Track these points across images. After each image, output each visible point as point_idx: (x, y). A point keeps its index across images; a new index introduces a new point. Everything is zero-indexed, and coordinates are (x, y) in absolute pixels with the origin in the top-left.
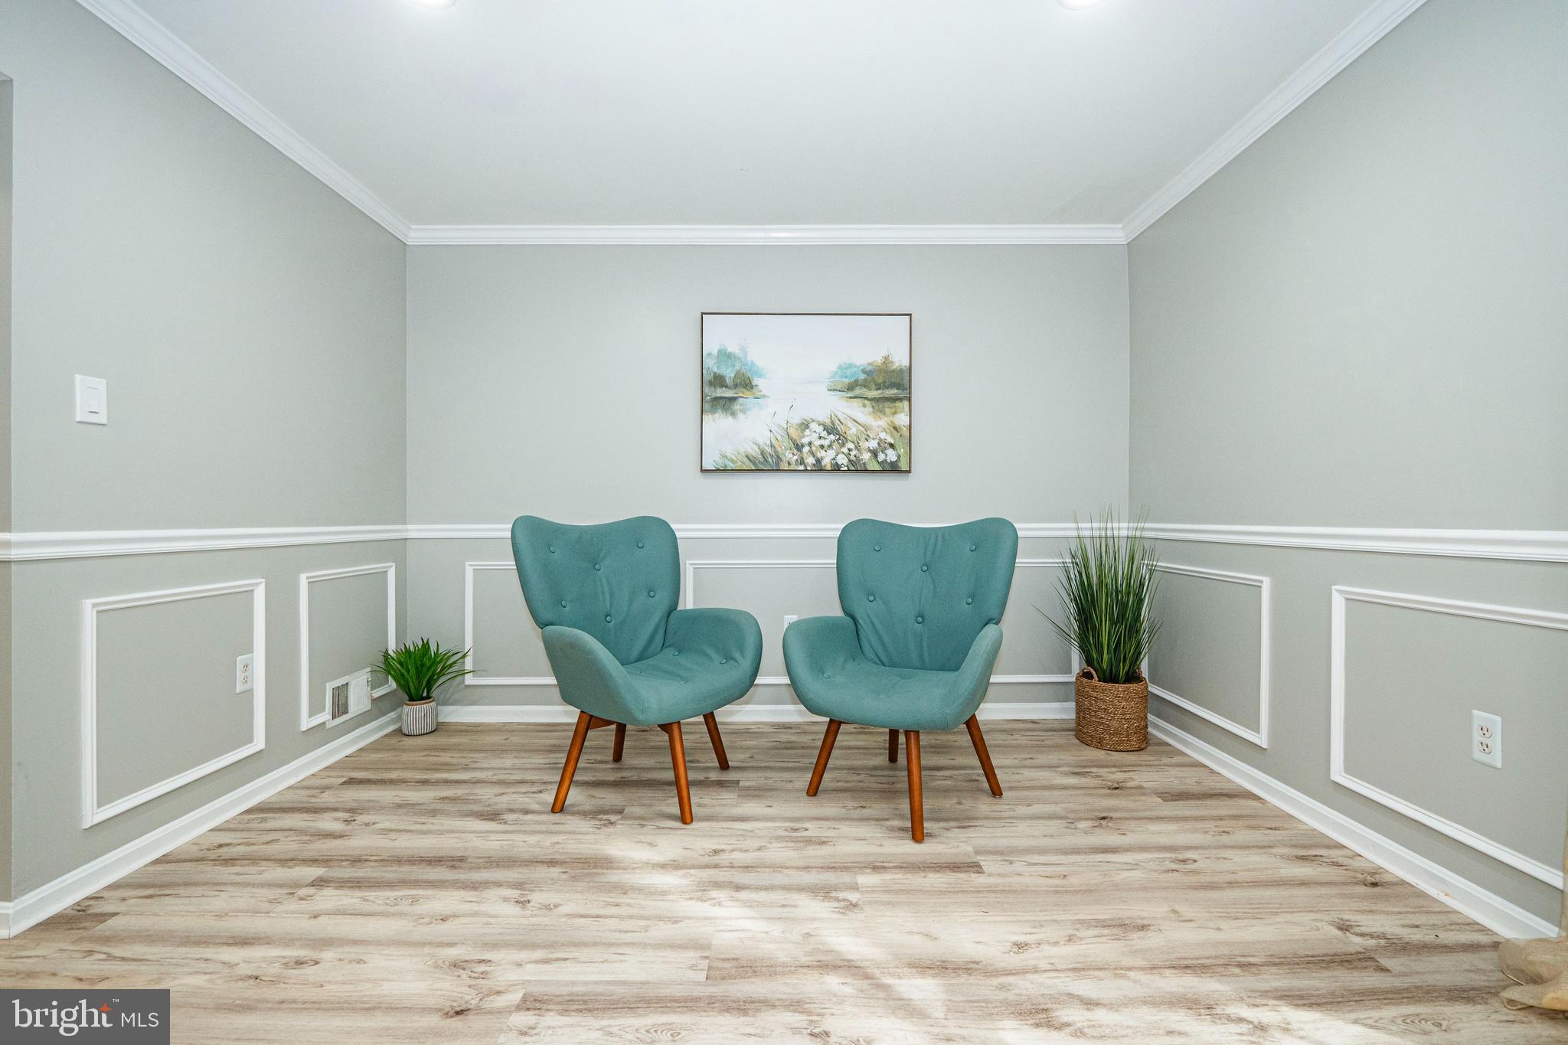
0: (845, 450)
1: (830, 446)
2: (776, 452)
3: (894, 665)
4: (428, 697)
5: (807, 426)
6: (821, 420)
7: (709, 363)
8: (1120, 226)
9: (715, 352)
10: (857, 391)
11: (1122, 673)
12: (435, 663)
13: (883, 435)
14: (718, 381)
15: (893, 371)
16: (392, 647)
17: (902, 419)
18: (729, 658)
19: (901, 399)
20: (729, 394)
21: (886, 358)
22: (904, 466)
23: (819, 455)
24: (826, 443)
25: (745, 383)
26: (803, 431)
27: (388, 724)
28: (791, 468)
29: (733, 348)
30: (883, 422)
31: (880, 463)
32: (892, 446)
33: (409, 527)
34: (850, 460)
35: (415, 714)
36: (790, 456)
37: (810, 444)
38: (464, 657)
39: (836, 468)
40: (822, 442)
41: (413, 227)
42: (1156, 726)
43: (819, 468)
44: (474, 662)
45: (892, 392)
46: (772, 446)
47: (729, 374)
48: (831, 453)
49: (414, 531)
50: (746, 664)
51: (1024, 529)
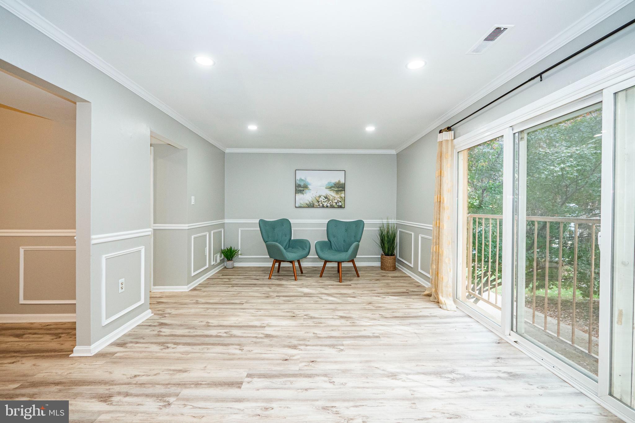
0: (329, 202)
1: (326, 201)
2: (313, 203)
3: (338, 251)
4: (232, 260)
5: (320, 197)
6: (324, 195)
7: (297, 182)
8: (394, 150)
9: (299, 179)
10: (332, 189)
11: (390, 254)
12: (234, 251)
13: (338, 199)
14: (299, 186)
15: (341, 184)
16: (223, 249)
17: (343, 195)
18: (304, 249)
19: (342, 191)
20: (302, 189)
21: (339, 181)
22: (343, 207)
23: (323, 204)
24: (325, 201)
25: (306, 187)
26: (319, 198)
27: (222, 266)
28: (317, 207)
29: (303, 178)
30: (338, 196)
31: (338, 206)
32: (340, 202)
33: (225, 220)
34: (331, 205)
35: (229, 264)
36: (316, 204)
37: (321, 201)
38: (238, 251)
39: (327, 207)
40: (324, 200)
41: (227, 149)
42: (398, 266)
43: (323, 207)
44: (241, 252)
45: (341, 189)
46: (312, 201)
47: (302, 184)
48: (326, 203)
49: (226, 221)
50: (307, 250)
51: (365, 221)
